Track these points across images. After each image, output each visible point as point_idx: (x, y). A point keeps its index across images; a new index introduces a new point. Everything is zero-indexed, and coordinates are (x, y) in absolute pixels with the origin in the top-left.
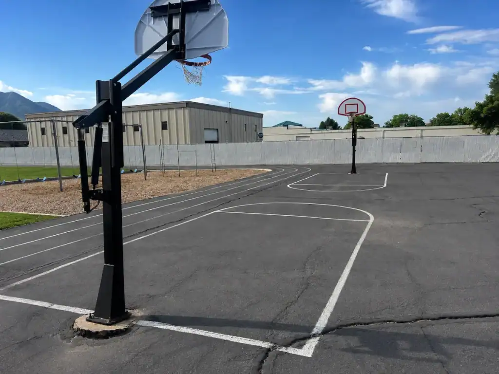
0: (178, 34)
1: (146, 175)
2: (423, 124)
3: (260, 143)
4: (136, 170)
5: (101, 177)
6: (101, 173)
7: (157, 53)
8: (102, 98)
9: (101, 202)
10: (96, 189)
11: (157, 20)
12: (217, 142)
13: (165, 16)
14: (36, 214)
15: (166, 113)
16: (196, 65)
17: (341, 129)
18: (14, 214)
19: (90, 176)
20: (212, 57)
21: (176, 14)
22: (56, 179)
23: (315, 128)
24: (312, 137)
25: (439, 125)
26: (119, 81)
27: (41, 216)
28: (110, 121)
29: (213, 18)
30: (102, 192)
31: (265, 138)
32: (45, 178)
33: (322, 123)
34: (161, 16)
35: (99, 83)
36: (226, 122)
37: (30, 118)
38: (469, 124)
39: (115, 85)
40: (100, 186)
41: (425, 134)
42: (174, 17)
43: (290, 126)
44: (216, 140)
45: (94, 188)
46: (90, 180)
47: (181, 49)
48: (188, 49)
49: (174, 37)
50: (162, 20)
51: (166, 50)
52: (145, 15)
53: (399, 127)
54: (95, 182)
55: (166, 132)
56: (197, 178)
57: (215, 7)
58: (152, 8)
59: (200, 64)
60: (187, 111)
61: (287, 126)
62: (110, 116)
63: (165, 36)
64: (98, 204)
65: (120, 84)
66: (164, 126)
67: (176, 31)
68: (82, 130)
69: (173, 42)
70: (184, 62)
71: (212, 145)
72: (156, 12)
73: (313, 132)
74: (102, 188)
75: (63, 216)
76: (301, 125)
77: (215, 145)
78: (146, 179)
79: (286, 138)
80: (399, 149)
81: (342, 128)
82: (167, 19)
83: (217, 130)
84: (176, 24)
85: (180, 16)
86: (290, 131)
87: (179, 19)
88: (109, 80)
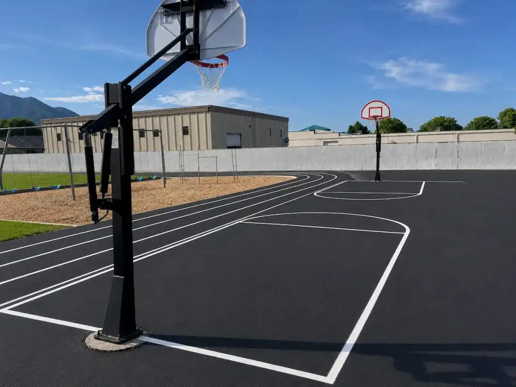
0: (192, 34)
1: (165, 183)
2: (459, 128)
3: (285, 148)
4: (155, 177)
5: (111, 185)
6: (110, 180)
7: (170, 54)
8: (110, 102)
9: (111, 212)
10: (105, 198)
11: (170, 19)
12: (240, 147)
13: (178, 14)
14: (47, 223)
15: (186, 117)
16: (212, 66)
17: (371, 133)
18: (24, 223)
19: (98, 184)
20: (229, 58)
21: (190, 12)
22: (69, 187)
23: (343, 133)
24: (341, 142)
25: (478, 129)
26: (129, 84)
27: (52, 225)
28: (119, 126)
29: (229, 15)
30: (111, 201)
31: (291, 143)
32: (59, 186)
33: (351, 127)
34: (173, 15)
35: (107, 86)
36: (250, 126)
37: (46, 124)
38: (511, 128)
39: (125, 87)
40: (109, 194)
41: (462, 138)
42: (187, 15)
43: (317, 131)
44: (239, 145)
45: (103, 196)
46: (98, 188)
47: (195, 49)
48: (202, 50)
49: (187, 37)
50: (175, 18)
51: (179, 51)
52: (157, 13)
53: (434, 131)
54: (104, 190)
55: (187, 137)
56: (218, 186)
57: (231, 5)
58: (164, 6)
59: (217, 65)
60: (209, 115)
61: (314, 130)
62: (119, 121)
63: (178, 36)
64: (107, 214)
65: (130, 87)
66: (186, 131)
67: (190, 30)
68: (89, 135)
69: (187, 42)
70: (199, 63)
71: (233, 150)
72: (168, 10)
73: (341, 137)
74: (111, 197)
75: (75, 226)
76: (329, 130)
77: (237, 150)
78: (165, 187)
79: (312, 143)
80: (434, 154)
81: (373, 132)
82: (180, 17)
83: (241, 135)
84: (190, 22)
85: (193, 14)
86: (317, 136)
87: (192, 17)
88: (118, 83)
